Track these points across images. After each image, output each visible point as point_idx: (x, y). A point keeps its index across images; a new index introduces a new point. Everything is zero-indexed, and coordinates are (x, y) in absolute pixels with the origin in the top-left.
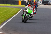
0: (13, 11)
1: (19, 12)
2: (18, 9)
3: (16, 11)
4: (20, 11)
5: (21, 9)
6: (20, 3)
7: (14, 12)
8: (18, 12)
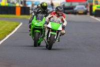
0: (4, 27)
1: (16, 29)
2: (15, 24)
3: (11, 28)
4: (18, 27)
5: (21, 24)
6: (18, 11)
7: (7, 30)
8: (14, 29)
